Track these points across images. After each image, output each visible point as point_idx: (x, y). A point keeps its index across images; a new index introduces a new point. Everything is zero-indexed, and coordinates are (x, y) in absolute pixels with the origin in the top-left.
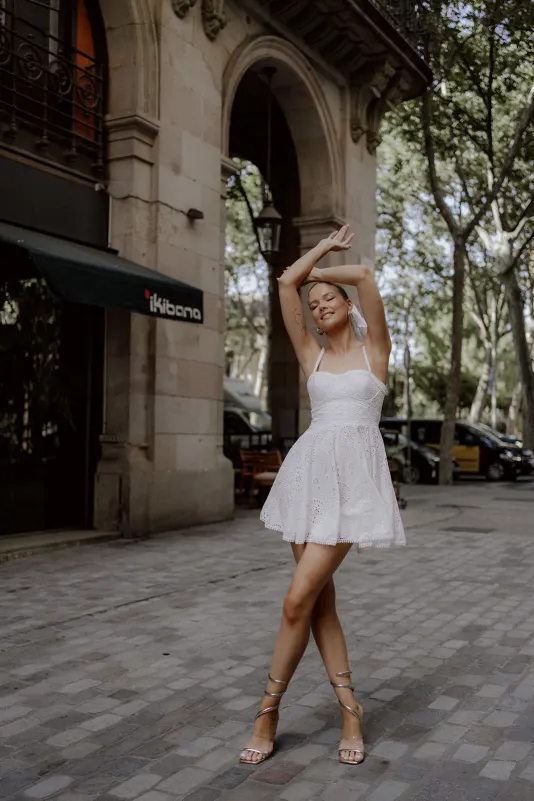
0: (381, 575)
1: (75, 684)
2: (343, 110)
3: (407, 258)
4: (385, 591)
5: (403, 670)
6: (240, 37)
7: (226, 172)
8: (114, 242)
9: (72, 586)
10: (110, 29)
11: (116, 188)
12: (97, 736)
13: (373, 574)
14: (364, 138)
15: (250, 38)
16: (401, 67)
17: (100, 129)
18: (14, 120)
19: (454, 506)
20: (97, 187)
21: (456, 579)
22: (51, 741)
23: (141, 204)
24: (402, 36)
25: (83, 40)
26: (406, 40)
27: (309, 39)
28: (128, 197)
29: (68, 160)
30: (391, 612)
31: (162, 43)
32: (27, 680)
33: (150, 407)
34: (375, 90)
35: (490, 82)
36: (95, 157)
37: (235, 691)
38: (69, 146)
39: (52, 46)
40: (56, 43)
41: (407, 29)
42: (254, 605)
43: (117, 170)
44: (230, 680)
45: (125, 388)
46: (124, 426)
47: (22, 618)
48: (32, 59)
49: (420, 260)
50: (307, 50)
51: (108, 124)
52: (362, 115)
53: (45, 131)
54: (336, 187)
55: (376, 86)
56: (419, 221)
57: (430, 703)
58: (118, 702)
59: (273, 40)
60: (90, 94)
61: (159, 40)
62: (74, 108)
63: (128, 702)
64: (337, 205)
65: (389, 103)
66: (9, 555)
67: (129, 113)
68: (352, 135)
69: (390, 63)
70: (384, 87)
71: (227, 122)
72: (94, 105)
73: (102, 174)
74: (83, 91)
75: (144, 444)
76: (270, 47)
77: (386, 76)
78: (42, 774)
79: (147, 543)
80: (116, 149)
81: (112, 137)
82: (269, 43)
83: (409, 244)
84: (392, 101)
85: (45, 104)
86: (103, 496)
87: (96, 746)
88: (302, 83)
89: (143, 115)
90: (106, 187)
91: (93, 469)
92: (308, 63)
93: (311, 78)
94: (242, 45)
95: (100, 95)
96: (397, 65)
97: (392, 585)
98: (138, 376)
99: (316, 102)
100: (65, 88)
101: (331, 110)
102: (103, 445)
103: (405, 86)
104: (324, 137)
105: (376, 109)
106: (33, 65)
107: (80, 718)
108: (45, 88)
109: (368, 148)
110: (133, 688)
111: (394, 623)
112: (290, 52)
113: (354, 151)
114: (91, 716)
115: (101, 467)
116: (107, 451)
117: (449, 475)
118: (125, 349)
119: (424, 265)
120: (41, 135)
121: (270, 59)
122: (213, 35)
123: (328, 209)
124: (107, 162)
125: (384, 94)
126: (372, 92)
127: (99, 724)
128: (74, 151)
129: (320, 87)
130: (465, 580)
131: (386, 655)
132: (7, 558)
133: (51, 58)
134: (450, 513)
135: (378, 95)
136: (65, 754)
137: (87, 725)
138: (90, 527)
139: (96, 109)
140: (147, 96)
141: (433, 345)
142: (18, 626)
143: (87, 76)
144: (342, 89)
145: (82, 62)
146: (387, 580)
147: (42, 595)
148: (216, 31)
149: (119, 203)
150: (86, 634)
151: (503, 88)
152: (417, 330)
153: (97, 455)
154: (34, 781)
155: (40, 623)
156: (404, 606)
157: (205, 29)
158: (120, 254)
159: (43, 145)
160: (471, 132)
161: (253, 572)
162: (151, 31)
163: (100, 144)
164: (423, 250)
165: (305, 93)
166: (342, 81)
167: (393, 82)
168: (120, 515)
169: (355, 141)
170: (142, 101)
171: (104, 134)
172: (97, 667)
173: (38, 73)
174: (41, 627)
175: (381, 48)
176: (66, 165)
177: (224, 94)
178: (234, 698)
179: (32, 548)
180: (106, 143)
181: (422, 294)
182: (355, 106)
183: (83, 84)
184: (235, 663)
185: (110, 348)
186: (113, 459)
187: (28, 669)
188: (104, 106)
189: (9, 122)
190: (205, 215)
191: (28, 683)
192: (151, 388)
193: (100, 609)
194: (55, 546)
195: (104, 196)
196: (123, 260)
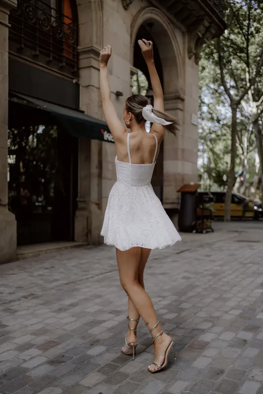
0: (214, 261)
1: (92, 308)
2: (184, 43)
3: (204, 115)
4: (219, 268)
5: (239, 302)
6: (138, 8)
7: (132, 74)
8: (82, 107)
9: (73, 266)
10: (79, 5)
11: (83, 82)
12: (110, 330)
13: (211, 261)
14: (193, 58)
15: (143, 9)
16: (212, 22)
17: (76, 53)
18: (37, 49)
19: (236, 231)
20: (74, 81)
21: (250, 263)
22: (90, 331)
23: (95, 89)
24: (213, 6)
25: (67, 11)
26: (215, 9)
27: (169, 9)
28: (89, 86)
29: (61, 68)
30: (225, 277)
31: (104, 12)
32: (69, 306)
33: (100, 185)
34: (199, 34)
35: (248, 29)
36: (73, 67)
37: (165, 311)
38: (62, 62)
39: (53, 13)
40: (55, 11)
41: (215, 3)
42: (160, 274)
43: (83, 73)
44: (162, 306)
45: (89, 176)
46: (89, 193)
47: (56, 280)
48: (45, 20)
49: (210, 116)
50: (168, 14)
51: (79, 51)
52: (193, 46)
53: (51, 55)
54: (181, 80)
55: (200, 32)
56: (209, 98)
57: (256, 316)
58: (114, 316)
59: (153, 10)
60: (71, 37)
61: (102, 10)
62: (64, 43)
63: (118, 315)
64: (181, 89)
65: (206, 40)
66: (40, 253)
67: (89, 46)
68: (189, 56)
69: (207, 20)
70: (203, 32)
71: (132, 49)
72: (72, 42)
73: (76, 75)
74: (67, 35)
75: (97, 202)
76: (151, 13)
77: (205, 27)
78: (92, 345)
79: (100, 247)
80: (83, 63)
81: (81, 57)
82: (150, 11)
83: (205, 109)
84: (207, 39)
85: (51, 41)
86: (79, 226)
87: (112, 334)
88: (166, 31)
89: (96, 47)
90: (78, 81)
91: (74, 214)
92: (168, 21)
93: (169, 27)
94: (139, 12)
95: (75, 37)
96: (210, 21)
97: (221, 266)
98: (94, 170)
99: (172, 40)
100: (60, 34)
101: (179, 43)
102: (78, 203)
103: (213, 31)
104: (175, 57)
105: (199, 42)
106: (46, 23)
107: (100, 322)
108: (51, 34)
109: (195, 61)
110: (118, 309)
111: (228, 282)
112: (160, 15)
113: (189, 63)
114: (104, 321)
115: (78, 213)
116: (80, 205)
117: (229, 218)
118: (88, 158)
119: (212, 119)
120: (49, 56)
121: (151, 19)
122: (126, 7)
123: (177, 92)
124: (79, 69)
125: (203, 35)
126: (198, 34)
127: (109, 325)
128: (64, 64)
129: (174, 33)
130: (253, 263)
131: (229, 295)
132: (39, 254)
133: (53, 19)
134: (236, 234)
135: (201, 36)
136: (98, 337)
137: (104, 325)
138: (73, 240)
139: (73, 44)
140: (97, 37)
141: (215, 157)
142: (55, 284)
143: (69, 28)
144: (183, 33)
145: (67, 21)
146: (218, 263)
147: (62, 270)
148: (128, 5)
149: (84, 89)
150: (88, 287)
151: (254, 32)
152: (208, 150)
153: (75, 207)
154: (89, 348)
155: (65, 282)
156: (230, 275)
157: (123, 4)
158: (86, 113)
159: (51, 61)
160: (238, 54)
161: (155, 260)
162: (99, 6)
163: (76, 60)
164: (211, 112)
165: (166, 35)
166: (184, 29)
167: (207, 29)
168: (87, 235)
169: (190, 58)
170: (95, 40)
171: (77, 55)
172: (98, 301)
173: (48, 26)
174: (67, 284)
175: (202, 13)
176: (61, 71)
177: (131, 36)
178: (166, 314)
179: (50, 249)
180: (78, 60)
181: (210, 133)
182: (190, 42)
183: (67, 32)
184: (161, 299)
185: (81, 158)
186: (83, 209)
187: (68, 302)
188: (77, 42)
189: (35, 50)
190: (124, 94)
191: (70, 307)
192: (100, 176)
193: (90, 276)
194: (60, 249)
195: (77, 85)
196: (87, 116)
